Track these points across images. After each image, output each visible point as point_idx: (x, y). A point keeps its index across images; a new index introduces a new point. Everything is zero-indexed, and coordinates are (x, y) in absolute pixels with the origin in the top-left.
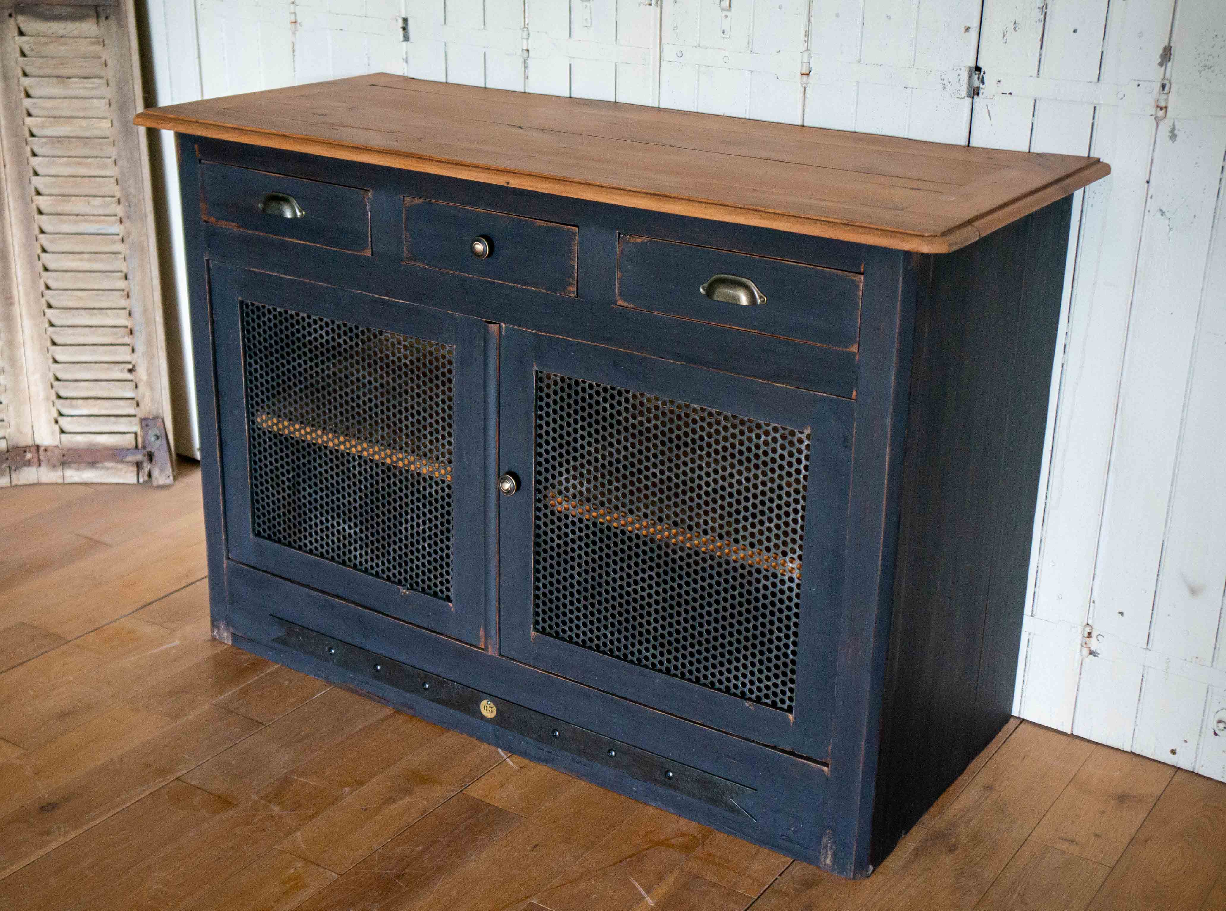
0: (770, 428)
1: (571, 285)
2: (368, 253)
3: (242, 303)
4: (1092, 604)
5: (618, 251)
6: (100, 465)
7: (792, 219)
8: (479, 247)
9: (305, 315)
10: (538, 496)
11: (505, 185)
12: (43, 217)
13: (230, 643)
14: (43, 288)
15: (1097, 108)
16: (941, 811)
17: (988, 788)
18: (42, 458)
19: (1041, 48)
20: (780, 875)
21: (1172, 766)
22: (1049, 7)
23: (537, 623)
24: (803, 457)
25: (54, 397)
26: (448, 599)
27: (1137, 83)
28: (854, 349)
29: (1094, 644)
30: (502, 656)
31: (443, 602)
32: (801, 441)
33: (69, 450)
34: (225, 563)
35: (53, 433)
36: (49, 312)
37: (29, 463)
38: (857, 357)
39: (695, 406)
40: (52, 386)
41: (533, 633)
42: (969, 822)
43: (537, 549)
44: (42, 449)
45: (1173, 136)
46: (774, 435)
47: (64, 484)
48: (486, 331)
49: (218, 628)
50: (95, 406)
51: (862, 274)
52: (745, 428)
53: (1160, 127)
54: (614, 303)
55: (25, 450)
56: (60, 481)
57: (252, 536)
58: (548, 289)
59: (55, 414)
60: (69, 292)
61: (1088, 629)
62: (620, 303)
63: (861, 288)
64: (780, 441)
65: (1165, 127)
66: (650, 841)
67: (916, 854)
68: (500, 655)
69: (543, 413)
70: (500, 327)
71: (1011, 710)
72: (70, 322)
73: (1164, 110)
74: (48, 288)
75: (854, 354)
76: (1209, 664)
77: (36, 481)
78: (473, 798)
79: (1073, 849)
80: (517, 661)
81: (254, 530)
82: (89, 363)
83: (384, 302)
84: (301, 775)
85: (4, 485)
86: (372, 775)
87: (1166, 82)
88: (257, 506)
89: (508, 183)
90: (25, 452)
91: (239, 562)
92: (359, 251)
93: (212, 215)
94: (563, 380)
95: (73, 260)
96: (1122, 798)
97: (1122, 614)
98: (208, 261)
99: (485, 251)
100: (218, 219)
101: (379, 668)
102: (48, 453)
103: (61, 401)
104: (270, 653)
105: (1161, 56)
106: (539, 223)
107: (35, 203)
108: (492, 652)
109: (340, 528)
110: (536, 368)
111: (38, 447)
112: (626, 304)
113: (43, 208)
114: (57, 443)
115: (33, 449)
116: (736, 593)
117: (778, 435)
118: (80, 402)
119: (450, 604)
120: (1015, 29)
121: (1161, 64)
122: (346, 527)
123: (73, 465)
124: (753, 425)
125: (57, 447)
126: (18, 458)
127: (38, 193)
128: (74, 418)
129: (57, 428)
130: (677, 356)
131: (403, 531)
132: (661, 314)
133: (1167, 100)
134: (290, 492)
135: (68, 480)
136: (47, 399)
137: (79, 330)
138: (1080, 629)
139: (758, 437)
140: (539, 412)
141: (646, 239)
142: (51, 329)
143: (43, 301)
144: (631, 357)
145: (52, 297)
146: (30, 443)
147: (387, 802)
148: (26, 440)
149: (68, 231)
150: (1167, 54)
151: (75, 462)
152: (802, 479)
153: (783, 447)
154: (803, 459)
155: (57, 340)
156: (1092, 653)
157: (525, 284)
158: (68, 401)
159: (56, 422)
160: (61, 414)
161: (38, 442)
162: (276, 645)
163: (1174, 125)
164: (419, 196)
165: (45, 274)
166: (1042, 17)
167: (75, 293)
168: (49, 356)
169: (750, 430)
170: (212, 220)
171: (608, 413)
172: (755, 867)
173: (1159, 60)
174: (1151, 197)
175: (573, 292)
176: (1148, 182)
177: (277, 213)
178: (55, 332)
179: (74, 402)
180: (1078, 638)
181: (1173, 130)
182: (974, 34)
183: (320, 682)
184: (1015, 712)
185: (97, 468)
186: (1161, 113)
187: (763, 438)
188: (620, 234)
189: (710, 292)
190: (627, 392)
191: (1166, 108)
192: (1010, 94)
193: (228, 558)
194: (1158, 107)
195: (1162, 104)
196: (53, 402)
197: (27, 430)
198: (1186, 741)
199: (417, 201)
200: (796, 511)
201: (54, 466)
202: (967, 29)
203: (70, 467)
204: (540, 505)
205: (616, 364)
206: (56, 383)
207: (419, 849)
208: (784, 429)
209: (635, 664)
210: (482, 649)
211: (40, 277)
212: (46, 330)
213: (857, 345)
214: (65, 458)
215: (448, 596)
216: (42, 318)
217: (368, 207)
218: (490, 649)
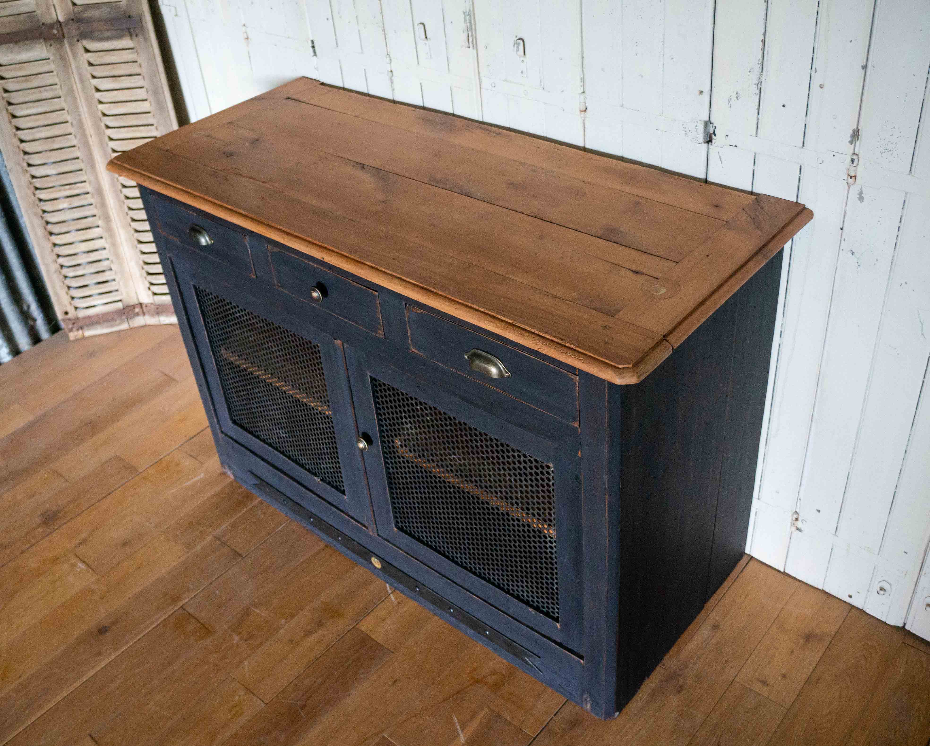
1: (379, 329)
2: (254, 276)
3: (194, 286)
4: (799, 500)
5: (406, 316)
8: (315, 294)
10: (385, 450)
13: (233, 478)
14: (126, 210)
15: (803, 167)
16: (679, 652)
17: (716, 627)
18: (145, 311)
19: (758, 114)
20: (555, 715)
21: (849, 604)
22: (763, 83)
23: (397, 522)
25: (145, 274)
26: (344, 492)
27: (832, 154)
28: (576, 425)
29: (799, 524)
30: (379, 536)
31: (340, 494)
33: (160, 305)
34: (220, 434)
35: (149, 295)
36: (132, 224)
37: (138, 314)
38: (579, 430)
40: (143, 268)
41: (395, 529)
42: (695, 663)
44: (144, 306)
45: (861, 199)
47: (161, 325)
48: (333, 342)
49: (225, 467)
51: (578, 376)
53: (851, 188)
54: (410, 349)
55: (134, 307)
56: (158, 323)
57: (230, 423)
58: (367, 328)
59: (148, 285)
61: (795, 516)
62: (414, 350)
63: (577, 385)
65: (854, 190)
66: (472, 678)
67: (653, 695)
69: (379, 401)
70: (342, 343)
71: (745, 550)
73: (854, 178)
74: (129, 210)
75: (576, 428)
76: (876, 553)
77: (144, 324)
78: (362, 632)
79: (765, 691)
80: (388, 542)
84: (256, 607)
85: (126, 329)
86: (301, 608)
87: (855, 157)
88: (231, 405)
89: (323, 259)
90: (134, 308)
91: (227, 436)
92: (247, 273)
93: (164, 230)
96: (808, 638)
97: (819, 511)
98: (170, 258)
99: (319, 298)
100: (168, 233)
101: (312, 520)
102: (148, 307)
103: (150, 276)
105: (851, 136)
106: (352, 283)
108: (373, 532)
109: (277, 432)
110: (369, 374)
111: (141, 304)
112: (417, 352)
114: (152, 301)
115: (139, 306)
119: (345, 496)
120: (737, 98)
121: (851, 142)
122: (281, 432)
123: (164, 314)
125: (152, 304)
126: (130, 312)
128: (158, 286)
129: (150, 293)
132: (440, 364)
133: (856, 171)
135: (162, 323)
136: (141, 276)
138: (790, 514)
139: (519, 456)
140: (377, 400)
141: (423, 312)
142: (136, 233)
146: (136, 302)
147: (308, 634)
148: (134, 301)
150: (856, 135)
151: (165, 312)
152: (552, 491)
154: (551, 479)
156: (798, 529)
157: (351, 321)
158: (154, 276)
159: (149, 289)
160: (151, 284)
161: (142, 301)
162: (256, 488)
163: (861, 189)
164: (276, 246)
165: (126, 201)
166: (758, 91)
168: (138, 250)
170: (165, 233)
172: (539, 706)
173: (850, 139)
174: (844, 240)
175: (382, 335)
176: (842, 229)
177: (195, 239)
178: (139, 236)
179: (158, 276)
180: (789, 518)
181: (861, 193)
182: (706, 97)
183: (283, 516)
184: (747, 551)
186: (851, 181)
188: (406, 305)
189: (471, 359)
191: (855, 176)
192: (736, 146)
193: (221, 432)
194: (849, 175)
195: (852, 174)
196: (145, 277)
197: (133, 295)
198: (858, 592)
199: (276, 250)
201: (153, 315)
202: (701, 92)
203: (162, 315)
204: (387, 456)
206: (145, 266)
207: (320, 680)
210: (367, 528)
211: (124, 203)
212: (133, 235)
213: (578, 423)
214: (159, 310)
215: (344, 490)
216: (129, 228)
217: (248, 246)
218: (370, 530)
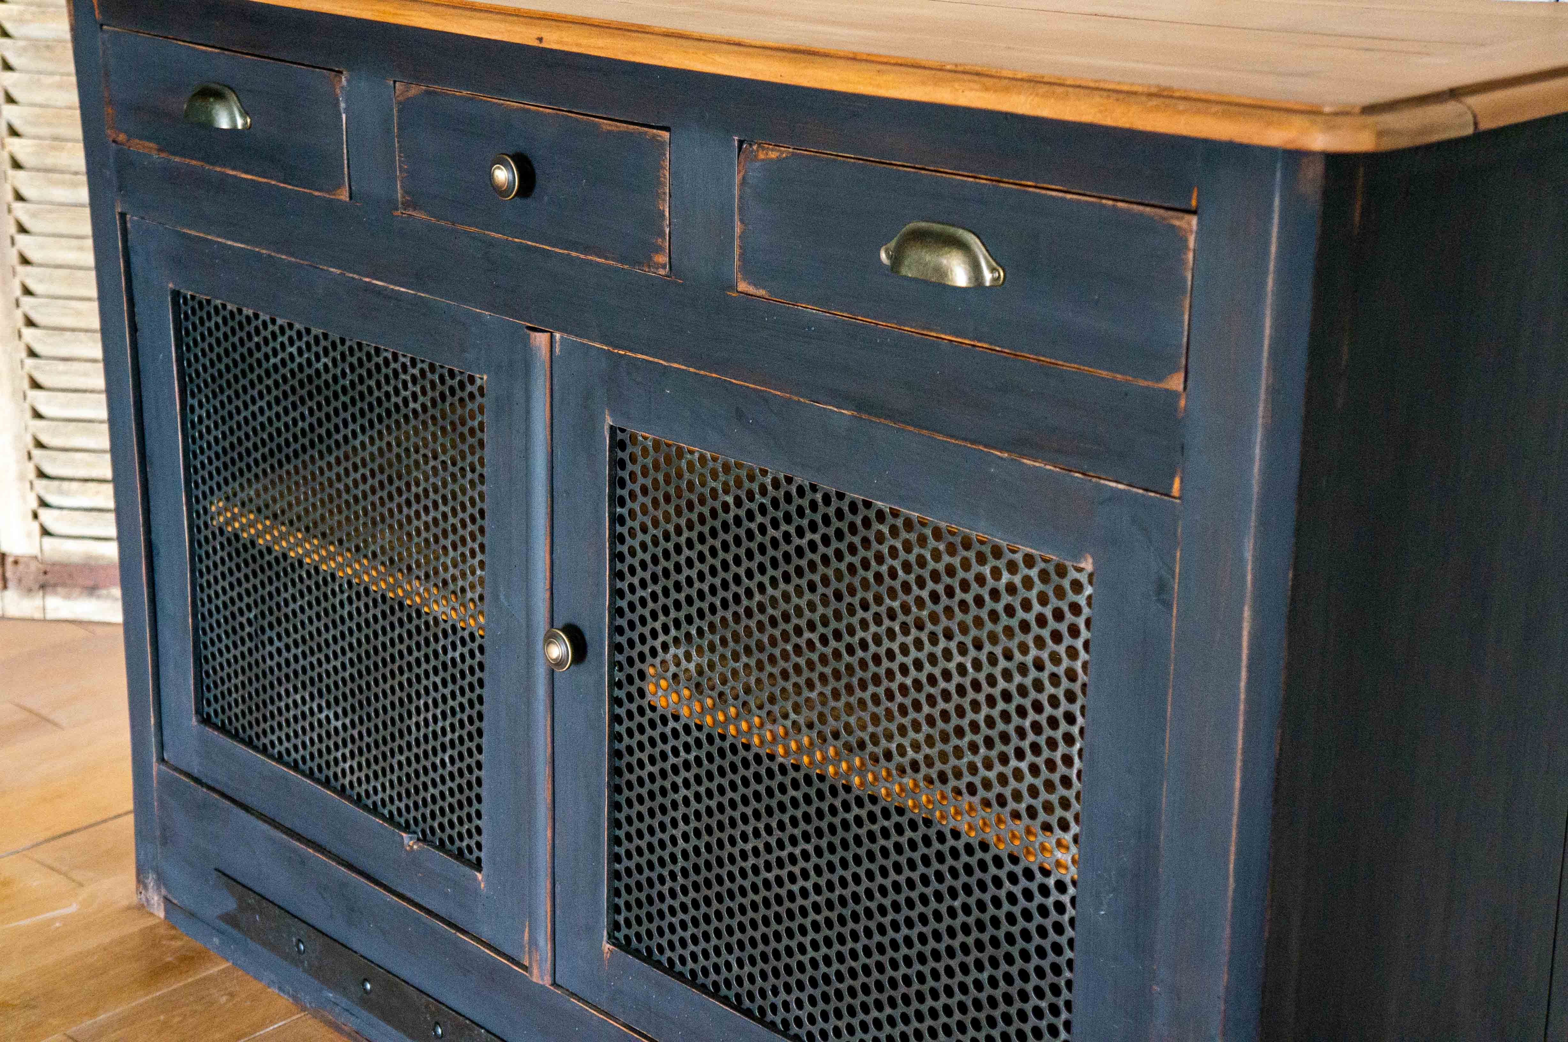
0: (1018, 557)
1: (659, 250)
2: (343, 195)
3: (176, 294)
5: (737, 179)
6: (104, 592)
7: (1043, 89)
8: (502, 175)
9: (267, 318)
10: (619, 676)
11: (536, 43)
12: (20, 174)
13: (162, 915)
14: (18, 292)
18: (9, 574)
23: (616, 926)
24: (1081, 622)
25: (32, 475)
26: (478, 865)
28: (1176, 383)
30: (558, 986)
31: (467, 870)
32: (1077, 586)
33: (54, 564)
34: (155, 767)
35: (29, 535)
36: (28, 332)
38: (1182, 403)
39: (880, 504)
40: (30, 457)
41: (607, 947)
43: (617, 780)
44: (9, 560)
46: (1026, 571)
47: (45, 620)
48: (526, 343)
49: (146, 887)
50: (98, 493)
51: (1194, 212)
52: (971, 555)
54: (733, 287)
56: (38, 615)
57: (194, 721)
58: (623, 260)
59: (34, 504)
60: (61, 302)
62: (743, 286)
63: (1191, 243)
64: (1038, 586)
68: (554, 984)
69: (624, 511)
70: (552, 337)
72: (64, 352)
74: (27, 292)
75: (1175, 395)
80: (580, 999)
81: (199, 712)
82: (90, 421)
83: (378, 292)
88: (205, 667)
89: (540, 39)
91: (176, 769)
92: (328, 191)
93: (120, 131)
94: (657, 445)
95: (70, 248)
98: (123, 215)
99: (511, 184)
100: (130, 137)
101: (368, 986)
102: (21, 567)
103: (44, 482)
104: (216, 940)
106: (606, 125)
107: (9, 148)
108: (540, 976)
109: (322, 716)
110: (609, 421)
111: (4, 556)
112: (751, 290)
113: (21, 158)
114: (34, 551)
116: (957, 904)
117: (1034, 573)
118: (75, 485)
119: (479, 876)
122: (331, 716)
123: (59, 589)
124: (987, 550)
125: (36, 558)
127: (13, 132)
128: (65, 512)
129: (35, 526)
130: (841, 398)
131: (413, 728)
132: (812, 310)
134: (252, 645)
135: (50, 615)
136: (22, 477)
137: (76, 365)
139: (996, 573)
140: (618, 510)
141: (785, 152)
142: (30, 362)
143: (19, 315)
144: (765, 399)
145: (33, 307)
149: (62, 199)
151: (64, 585)
152: (1080, 671)
153: (1043, 600)
154: (1082, 627)
155: (41, 379)
157: (587, 250)
158: (56, 483)
159: (35, 516)
160: (43, 504)
162: (223, 926)
164: (417, 78)
165: (22, 269)
167: (73, 304)
168: (27, 407)
169: (981, 559)
170: (122, 137)
171: (732, 514)
175: (664, 267)
177: (203, 118)
178: (36, 368)
179: (65, 485)
183: (284, 1002)
185: (99, 597)
187: (1006, 577)
188: (741, 143)
189: (897, 259)
190: (764, 473)
193: (162, 760)
196: (31, 483)
199: (414, 91)
200: (1069, 739)
201: (30, 590)
203: (56, 593)
204: (621, 694)
205: (740, 415)
206: (37, 453)
208: (1045, 561)
209: (778, 1031)
210: (525, 968)
211: (14, 273)
212: (22, 362)
213: (1182, 375)
214: (48, 577)
215: (479, 859)
216: (17, 341)
217: (343, 105)
218: (535, 971)
